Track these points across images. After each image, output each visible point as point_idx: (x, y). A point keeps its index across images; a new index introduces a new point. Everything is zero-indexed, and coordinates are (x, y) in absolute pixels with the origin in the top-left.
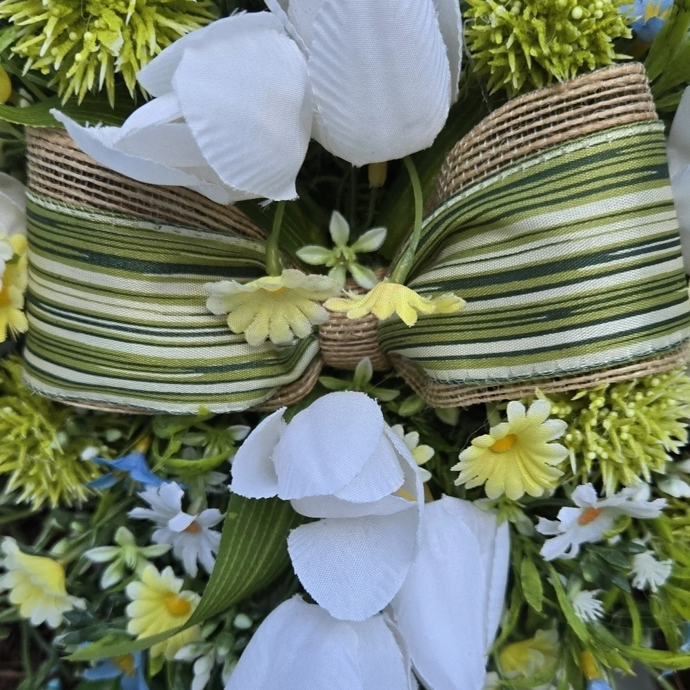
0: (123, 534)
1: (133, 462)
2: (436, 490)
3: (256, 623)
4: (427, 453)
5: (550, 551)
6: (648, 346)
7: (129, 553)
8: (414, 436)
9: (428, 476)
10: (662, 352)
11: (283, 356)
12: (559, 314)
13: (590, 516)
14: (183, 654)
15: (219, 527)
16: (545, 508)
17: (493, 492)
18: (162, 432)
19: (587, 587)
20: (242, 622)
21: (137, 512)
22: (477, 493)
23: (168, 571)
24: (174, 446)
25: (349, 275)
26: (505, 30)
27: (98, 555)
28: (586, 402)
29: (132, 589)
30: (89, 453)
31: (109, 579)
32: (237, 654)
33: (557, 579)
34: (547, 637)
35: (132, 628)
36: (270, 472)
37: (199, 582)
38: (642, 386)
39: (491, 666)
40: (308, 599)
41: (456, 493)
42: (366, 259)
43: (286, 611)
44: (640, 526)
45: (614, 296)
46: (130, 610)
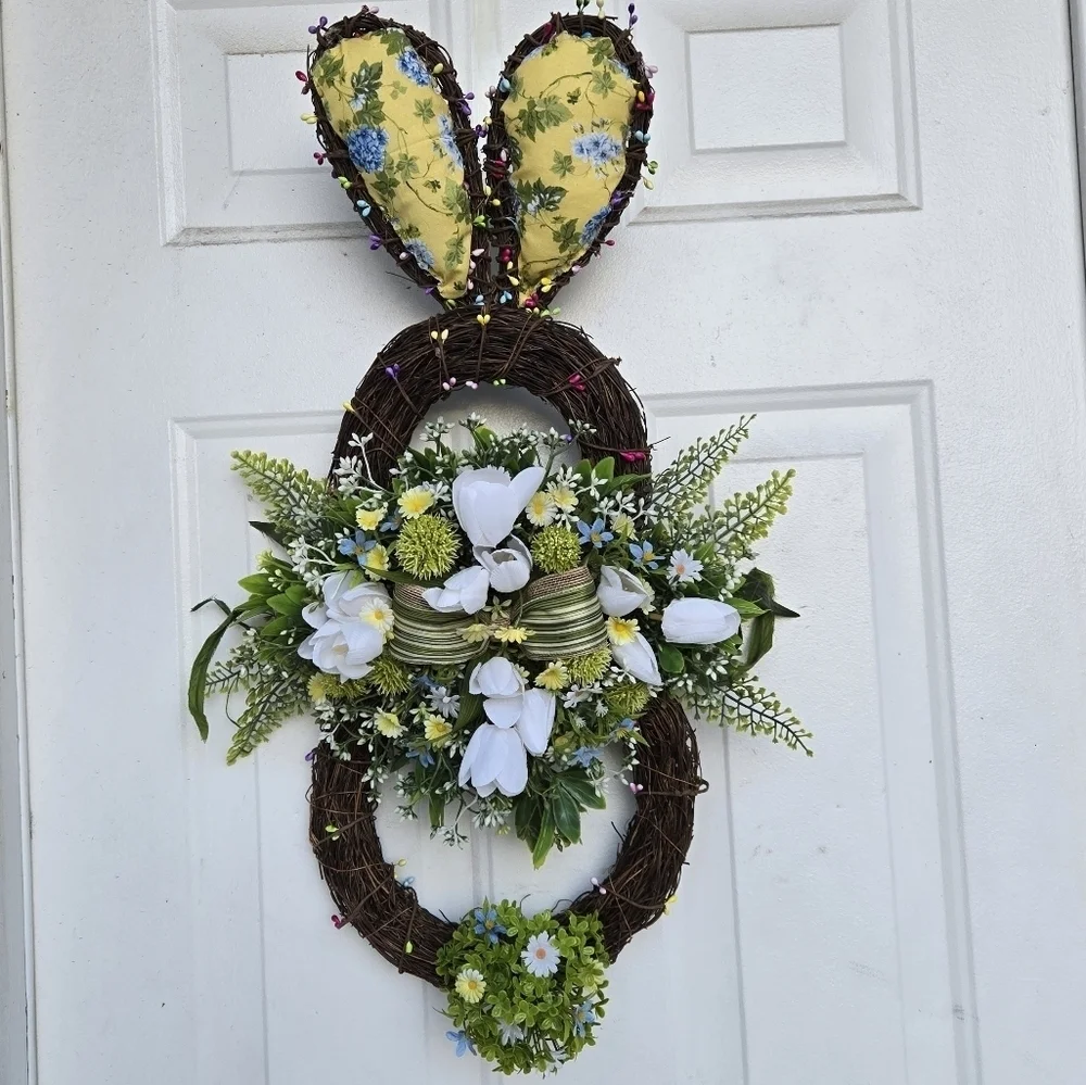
0: (423, 704)
1: (424, 678)
2: (531, 685)
3: (472, 732)
4: (527, 673)
5: (566, 705)
6: (589, 646)
7: (423, 710)
8: (523, 668)
9: (527, 681)
10: (594, 647)
11: (477, 644)
12: (563, 638)
13: (578, 694)
14: (448, 744)
15: (458, 701)
16: (565, 691)
17: (548, 687)
18: (434, 668)
19: (580, 716)
20: (467, 732)
21: (428, 696)
22: (543, 687)
23: (439, 716)
24: (441, 673)
25: (499, 614)
26: (544, 561)
27: (413, 712)
28: (573, 661)
29: (425, 723)
30: (410, 677)
31: (416, 720)
32: (467, 743)
33: (571, 714)
34: (570, 734)
35: (426, 737)
36: (476, 682)
37: (450, 719)
38: (590, 655)
39: (550, 744)
40: (491, 723)
41: (538, 687)
42: (504, 609)
43: (483, 728)
44: (595, 696)
45: (579, 632)
46: (426, 730)
